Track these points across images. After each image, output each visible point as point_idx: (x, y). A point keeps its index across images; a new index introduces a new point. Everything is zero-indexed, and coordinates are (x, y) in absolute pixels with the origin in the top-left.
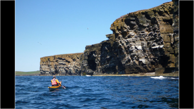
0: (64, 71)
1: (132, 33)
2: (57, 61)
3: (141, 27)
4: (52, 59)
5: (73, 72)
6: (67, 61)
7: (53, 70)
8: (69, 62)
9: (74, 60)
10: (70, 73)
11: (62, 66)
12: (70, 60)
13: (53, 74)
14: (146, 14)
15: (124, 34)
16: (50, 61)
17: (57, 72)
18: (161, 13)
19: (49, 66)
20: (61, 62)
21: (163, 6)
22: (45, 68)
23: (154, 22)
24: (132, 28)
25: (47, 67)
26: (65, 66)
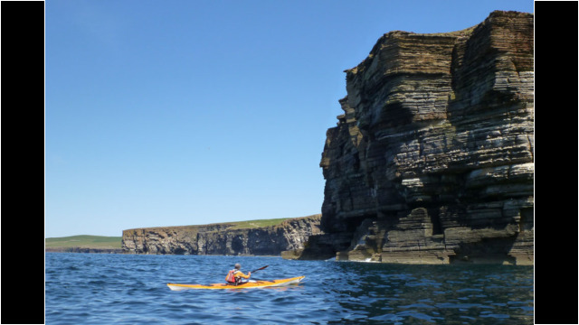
0: (155, 249)
1: (294, 231)
2: (147, 236)
3: (300, 228)
4: (139, 233)
5: (168, 250)
6: (160, 236)
7: (141, 247)
8: (163, 237)
9: (169, 235)
10: (164, 252)
11: (153, 242)
12: (165, 235)
13: (140, 252)
14: (304, 220)
15: (289, 231)
16: (137, 236)
17: (146, 250)
18: (313, 221)
19: (134, 241)
20: (152, 237)
21: (314, 216)
22: (129, 244)
23: (308, 225)
24: (295, 227)
25: (132, 243)
26: (157, 243)
